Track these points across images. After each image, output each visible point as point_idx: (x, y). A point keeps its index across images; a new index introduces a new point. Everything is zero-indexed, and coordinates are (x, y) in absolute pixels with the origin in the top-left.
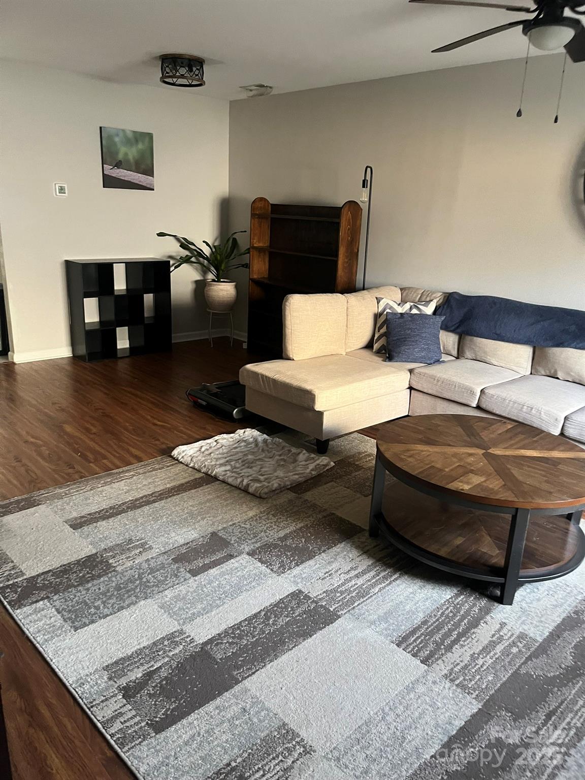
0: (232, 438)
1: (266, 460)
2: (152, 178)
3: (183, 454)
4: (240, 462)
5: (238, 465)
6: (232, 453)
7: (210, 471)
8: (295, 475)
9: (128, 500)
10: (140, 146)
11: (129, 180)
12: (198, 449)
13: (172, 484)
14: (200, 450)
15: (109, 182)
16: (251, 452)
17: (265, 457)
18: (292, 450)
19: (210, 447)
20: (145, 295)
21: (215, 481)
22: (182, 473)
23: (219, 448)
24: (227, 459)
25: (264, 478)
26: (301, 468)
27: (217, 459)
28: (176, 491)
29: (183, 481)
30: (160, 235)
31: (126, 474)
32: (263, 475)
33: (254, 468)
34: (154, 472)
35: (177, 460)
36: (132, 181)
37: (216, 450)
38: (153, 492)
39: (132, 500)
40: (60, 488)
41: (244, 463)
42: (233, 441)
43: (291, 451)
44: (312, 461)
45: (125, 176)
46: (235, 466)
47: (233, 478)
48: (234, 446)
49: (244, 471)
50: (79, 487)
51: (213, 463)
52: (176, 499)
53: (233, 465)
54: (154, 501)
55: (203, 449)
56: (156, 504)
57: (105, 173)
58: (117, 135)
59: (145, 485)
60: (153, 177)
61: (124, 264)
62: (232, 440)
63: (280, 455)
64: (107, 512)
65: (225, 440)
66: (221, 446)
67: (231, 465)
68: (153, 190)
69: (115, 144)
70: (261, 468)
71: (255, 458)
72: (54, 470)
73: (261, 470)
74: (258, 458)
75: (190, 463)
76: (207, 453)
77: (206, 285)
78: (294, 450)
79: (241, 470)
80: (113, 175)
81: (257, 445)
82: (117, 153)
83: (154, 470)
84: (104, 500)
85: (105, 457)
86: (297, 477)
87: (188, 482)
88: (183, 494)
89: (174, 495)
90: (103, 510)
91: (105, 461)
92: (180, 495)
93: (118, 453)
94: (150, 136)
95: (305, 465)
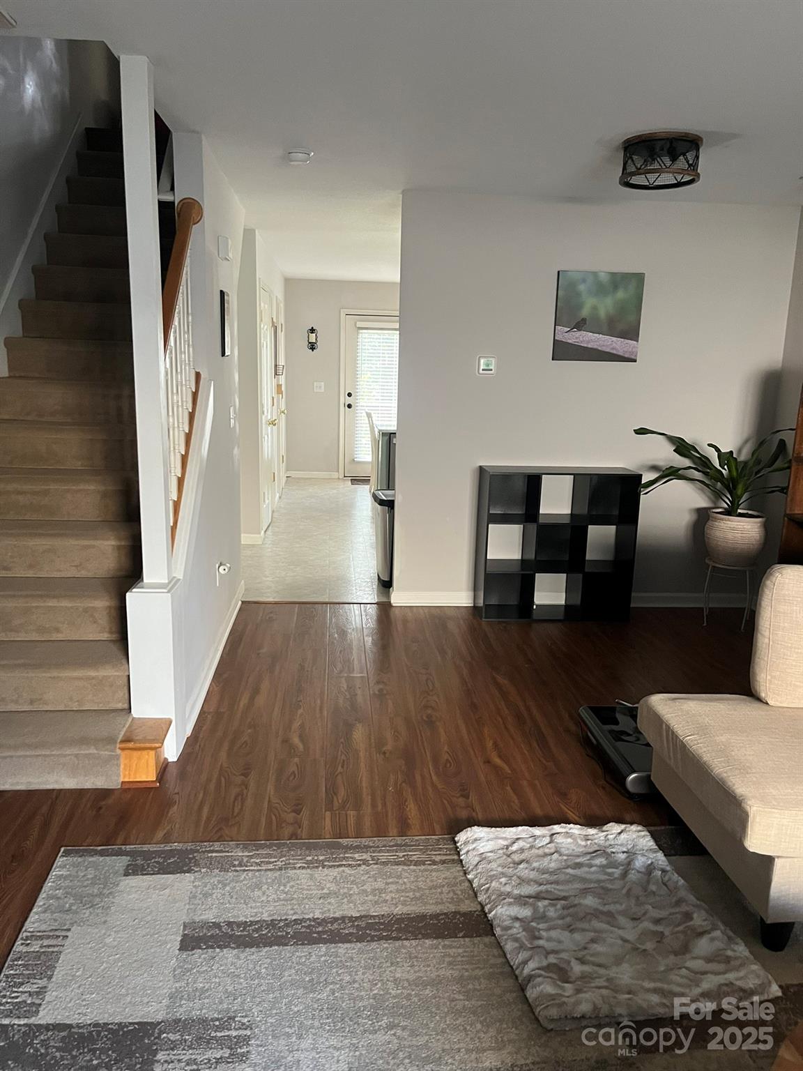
0: (586, 838)
1: (622, 920)
2: (635, 342)
3: (471, 847)
4: (559, 906)
5: (551, 913)
6: (562, 877)
7: (489, 906)
8: (655, 991)
9: (311, 916)
10: (620, 294)
11: (595, 347)
12: (505, 843)
13: (406, 910)
14: (507, 848)
15: (562, 351)
16: (603, 888)
17: (623, 913)
18: (695, 916)
19: (532, 847)
20: (589, 526)
21: (487, 935)
22: (445, 889)
23: (546, 855)
24: (543, 888)
25: (582, 972)
26: (682, 977)
27: (523, 881)
28: (399, 930)
29: (431, 909)
30: (638, 432)
31: (356, 856)
32: (582, 961)
33: (577, 936)
34: (400, 868)
35: (458, 854)
36: (600, 349)
37: (539, 856)
38: (363, 913)
39: (314, 920)
40: (245, 848)
41: (566, 912)
42: (585, 846)
43: (692, 919)
44: (721, 967)
45: (588, 342)
46: (544, 912)
47: (517, 945)
48: (578, 860)
49: (553, 934)
50: (270, 856)
51: (508, 889)
52: (382, 949)
53: (542, 910)
54: (345, 939)
55: (515, 847)
56: (342, 948)
57: (556, 338)
58: (584, 281)
59: (365, 891)
60: (637, 341)
61: (573, 476)
62: (583, 843)
63: (658, 921)
64: (256, 930)
65: (569, 840)
66: (552, 851)
67: (535, 909)
68: (635, 361)
69: (578, 294)
70: (593, 941)
71: (601, 908)
72: (271, 807)
73: (589, 946)
74: (606, 909)
75: (472, 870)
76: (516, 857)
77: (709, 519)
78: (699, 919)
79: (549, 929)
80: (570, 341)
81: (625, 874)
82: (580, 307)
83: (407, 862)
84: (279, 899)
85: (358, 806)
86: (655, 999)
87: (436, 916)
88: (406, 943)
89: (387, 938)
90: (257, 922)
91: (352, 813)
92: (398, 943)
93: (384, 805)
94: (639, 278)
95: (696, 973)
